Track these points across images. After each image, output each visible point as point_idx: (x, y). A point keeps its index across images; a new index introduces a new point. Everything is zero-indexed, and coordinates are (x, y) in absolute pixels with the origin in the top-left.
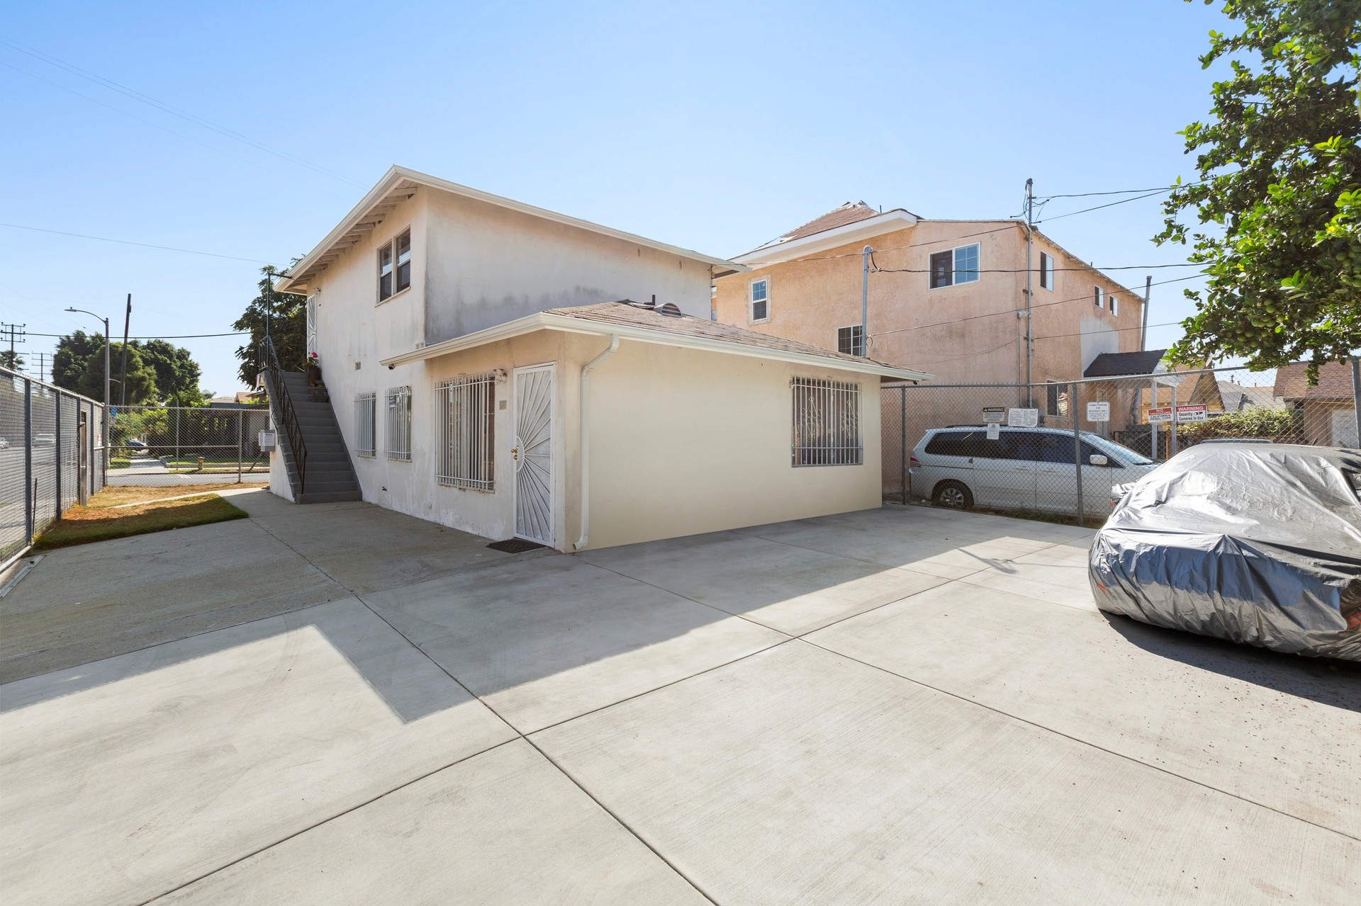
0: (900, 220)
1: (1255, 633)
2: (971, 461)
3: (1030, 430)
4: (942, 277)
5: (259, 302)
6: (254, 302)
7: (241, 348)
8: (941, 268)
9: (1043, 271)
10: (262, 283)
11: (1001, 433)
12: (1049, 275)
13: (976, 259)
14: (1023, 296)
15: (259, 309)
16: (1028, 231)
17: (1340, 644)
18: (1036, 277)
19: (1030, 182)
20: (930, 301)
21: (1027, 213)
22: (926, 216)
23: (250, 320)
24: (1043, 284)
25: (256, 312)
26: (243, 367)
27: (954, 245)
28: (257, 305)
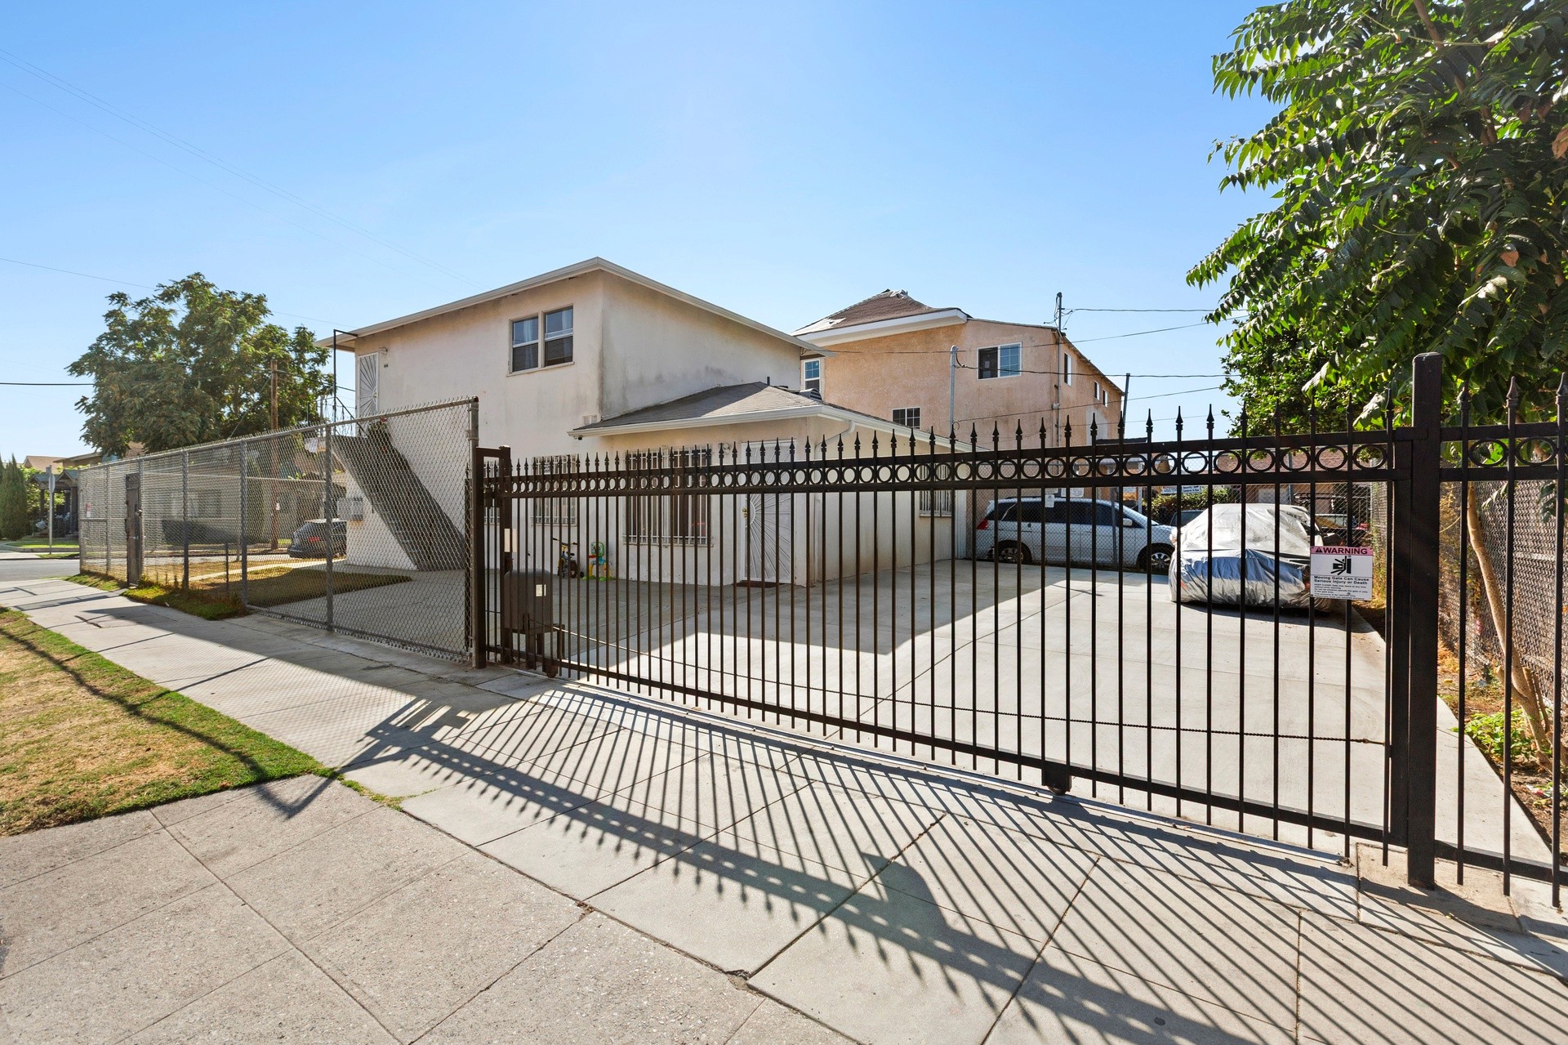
0: (956, 318)
1: (1262, 598)
2: (1029, 526)
3: (1078, 500)
4: (988, 370)
5: (107, 339)
6: (100, 339)
7: (85, 399)
8: (988, 362)
9: (1066, 374)
10: (109, 315)
11: (1056, 503)
12: (1069, 377)
13: (1018, 357)
14: (1054, 390)
15: (107, 348)
16: (1058, 337)
17: (1302, 598)
18: (1062, 377)
19: (1060, 295)
20: (978, 390)
21: (1058, 321)
22: (975, 316)
23: (92, 362)
24: (1066, 381)
25: (102, 352)
26: (89, 423)
27: (999, 342)
28: (104, 342)
